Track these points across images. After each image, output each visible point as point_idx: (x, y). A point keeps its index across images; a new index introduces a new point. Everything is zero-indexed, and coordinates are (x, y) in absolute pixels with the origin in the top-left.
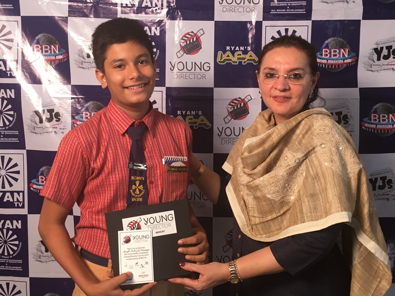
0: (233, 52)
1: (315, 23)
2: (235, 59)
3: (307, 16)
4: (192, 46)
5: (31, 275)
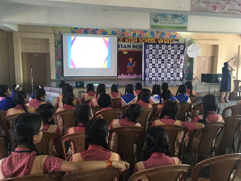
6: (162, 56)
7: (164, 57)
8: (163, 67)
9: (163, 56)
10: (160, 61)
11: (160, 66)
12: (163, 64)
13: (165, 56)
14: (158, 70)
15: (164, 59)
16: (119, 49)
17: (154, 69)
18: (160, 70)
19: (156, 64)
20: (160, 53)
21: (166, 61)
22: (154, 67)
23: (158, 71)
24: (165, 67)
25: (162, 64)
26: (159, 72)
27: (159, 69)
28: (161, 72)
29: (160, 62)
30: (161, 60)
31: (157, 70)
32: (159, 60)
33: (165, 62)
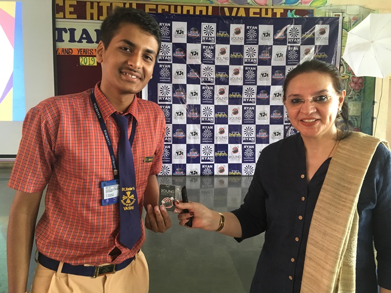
0: (235, 54)
1: (259, 46)
2: (236, 56)
3: (257, 44)
4: (223, 52)
5: (173, 123)
6: (231, 72)
7: (241, 75)
8: (235, 119)
9: (237, 73)
10: (222, 92)
11: (221, 115)
12: (236, 107)
13: (245, 71)
14: (213, 131)
15: (240, 83)
16: (60, 45)
17: (196, 128)
18: (222, 132)
19: (203, 107)
20: (223, 60)
21: (249, 93)
22: (196, 121)
23: (213, 136)
24: (243, 118)
25: (231, 108)
26: (218, 142)
27: (218, 127)
28: (227, 142)
29: (222, 100)
30: (227, 91)
31: (207, 134)
32: (218, 88)
33: (244, 96)
